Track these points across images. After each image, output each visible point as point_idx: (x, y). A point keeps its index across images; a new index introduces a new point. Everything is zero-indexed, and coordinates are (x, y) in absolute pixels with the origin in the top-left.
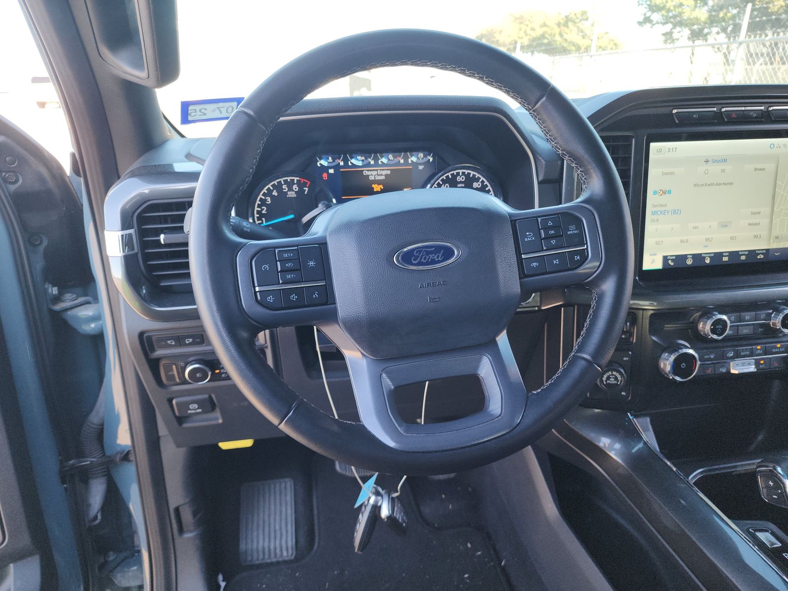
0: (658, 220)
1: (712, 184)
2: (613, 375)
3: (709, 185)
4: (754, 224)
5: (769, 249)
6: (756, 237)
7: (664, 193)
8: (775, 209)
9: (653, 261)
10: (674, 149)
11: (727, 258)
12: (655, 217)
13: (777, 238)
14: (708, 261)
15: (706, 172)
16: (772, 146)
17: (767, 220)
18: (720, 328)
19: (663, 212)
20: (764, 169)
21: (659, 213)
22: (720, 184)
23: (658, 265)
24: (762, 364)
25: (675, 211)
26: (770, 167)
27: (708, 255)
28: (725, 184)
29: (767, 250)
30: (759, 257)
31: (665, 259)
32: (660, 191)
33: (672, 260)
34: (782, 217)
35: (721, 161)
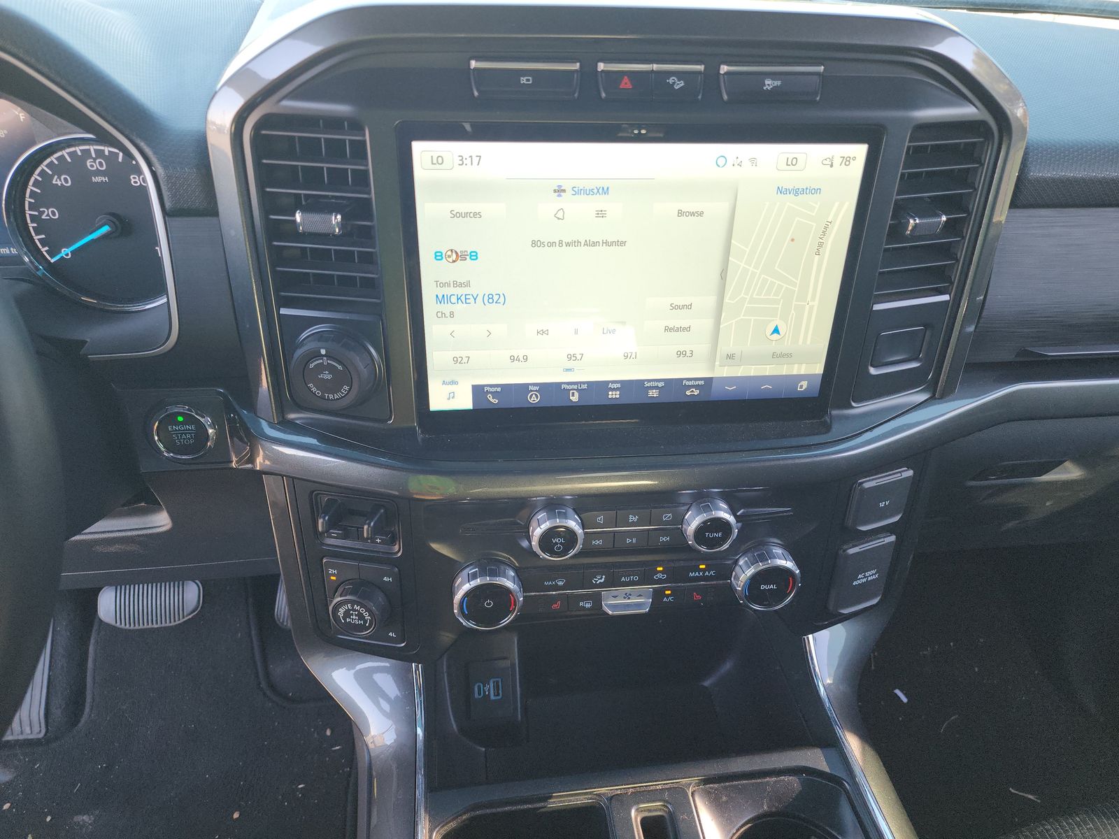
0: (452, 314)
1: (576, 243)
2: (355, 610)
3: (568, 244)
4: (678, 330)
5: (711, 379)
6: (681, 354)
7: (460, 256)
8: (726, 300)
9: (452, 396)
10: (476, 160)
11: (618, 393)
12: (446, 308)
13: (730, 357)
14: (575, 398)
15: (560, 215)
16: (721, 162)
17: (708, 323)
18: (561, 543)
19: (463, 298)
20: (701, 214)
21: (454, 299)
22: (594, 244)
23: (464, 402)
24: (668, 596)
25: (491, 297)
26: (717, 209)
27: (575, 387)
28: (606, 243)
29: (709, 381)
30: (688, 393)
31: (478, 391)
32: (449, 253)
33: (495, 394)
34: (742, 317)
35: (595, 191)
